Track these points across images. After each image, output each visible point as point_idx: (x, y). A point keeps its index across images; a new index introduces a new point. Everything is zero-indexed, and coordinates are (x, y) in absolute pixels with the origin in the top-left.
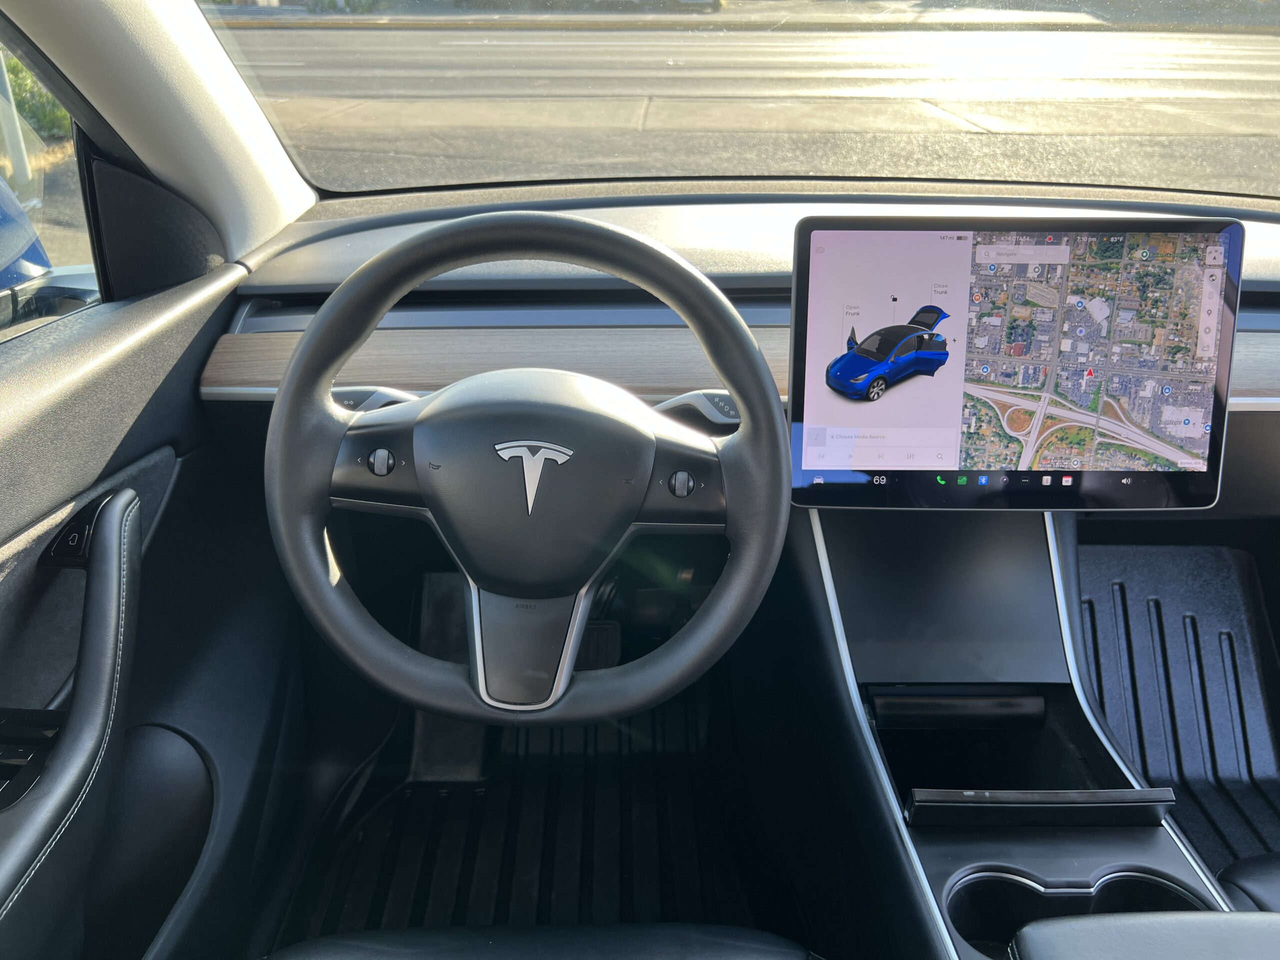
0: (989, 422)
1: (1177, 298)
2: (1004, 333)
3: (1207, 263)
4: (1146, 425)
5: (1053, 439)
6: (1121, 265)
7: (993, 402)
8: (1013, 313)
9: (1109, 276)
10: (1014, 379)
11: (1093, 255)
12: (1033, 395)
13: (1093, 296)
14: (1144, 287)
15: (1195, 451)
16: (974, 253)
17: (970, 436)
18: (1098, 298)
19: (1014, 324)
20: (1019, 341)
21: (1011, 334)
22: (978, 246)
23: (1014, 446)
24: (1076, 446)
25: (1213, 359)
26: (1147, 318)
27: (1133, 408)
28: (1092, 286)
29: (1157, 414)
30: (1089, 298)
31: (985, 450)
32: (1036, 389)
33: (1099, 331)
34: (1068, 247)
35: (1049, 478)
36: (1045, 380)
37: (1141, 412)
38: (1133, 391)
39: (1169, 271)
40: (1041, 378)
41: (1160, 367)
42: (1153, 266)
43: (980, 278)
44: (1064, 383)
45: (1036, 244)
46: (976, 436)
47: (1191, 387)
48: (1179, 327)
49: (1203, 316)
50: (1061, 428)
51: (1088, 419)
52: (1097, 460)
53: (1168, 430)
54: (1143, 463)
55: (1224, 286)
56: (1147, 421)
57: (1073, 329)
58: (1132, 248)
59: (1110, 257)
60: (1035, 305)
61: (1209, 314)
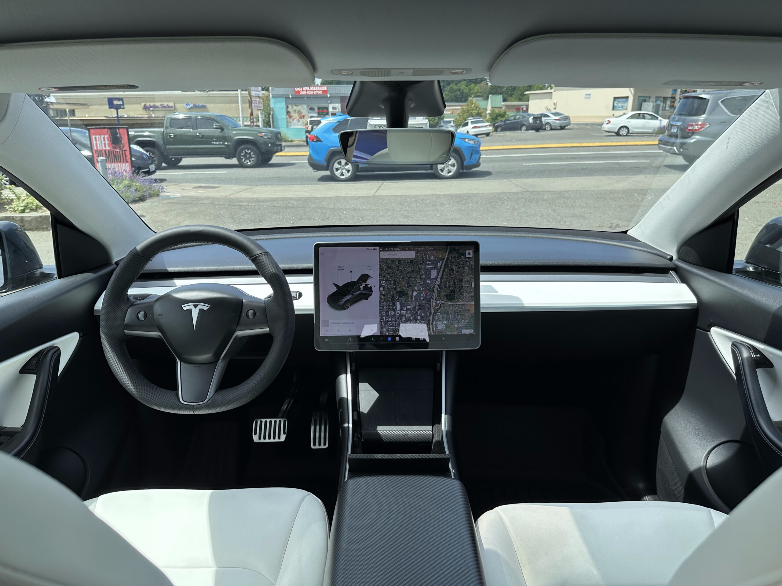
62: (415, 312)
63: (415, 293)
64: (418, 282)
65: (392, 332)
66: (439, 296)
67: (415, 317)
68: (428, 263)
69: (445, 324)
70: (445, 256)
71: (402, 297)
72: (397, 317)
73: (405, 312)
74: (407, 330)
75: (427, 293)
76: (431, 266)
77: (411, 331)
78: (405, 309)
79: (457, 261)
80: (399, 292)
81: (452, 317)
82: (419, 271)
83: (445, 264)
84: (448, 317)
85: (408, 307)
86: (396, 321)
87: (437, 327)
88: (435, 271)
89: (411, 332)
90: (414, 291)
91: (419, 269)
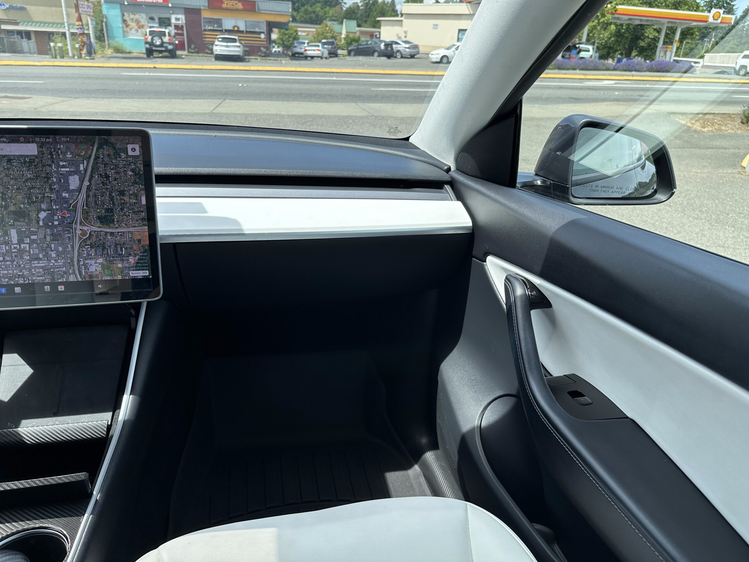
62: (45, 245)
63: (43, 215)
64: (46, 195)
65: (6, 280)
66: (86, 219)
67: (47, 253)
68: (61, 163)
69: (100, 264)
70: (92, 152)
71: (19, 221)
72: (14, 255)
73: (27, 246)
74: (34, 274)
75: (64, 214)
76: (68, 169)
77: (41, 276)
78: (28, 240)
79: (114, 161)
80: (14, 213)
81: (111, 251)
82: (48, 177)
83: (92, 166)
84: (105, 252)
85: (33, 237)
86: (12, 261)
87: (86, 268)
88: (77, 177)
89: (41, 278)
90: (40, 210)
91: (47, 173)
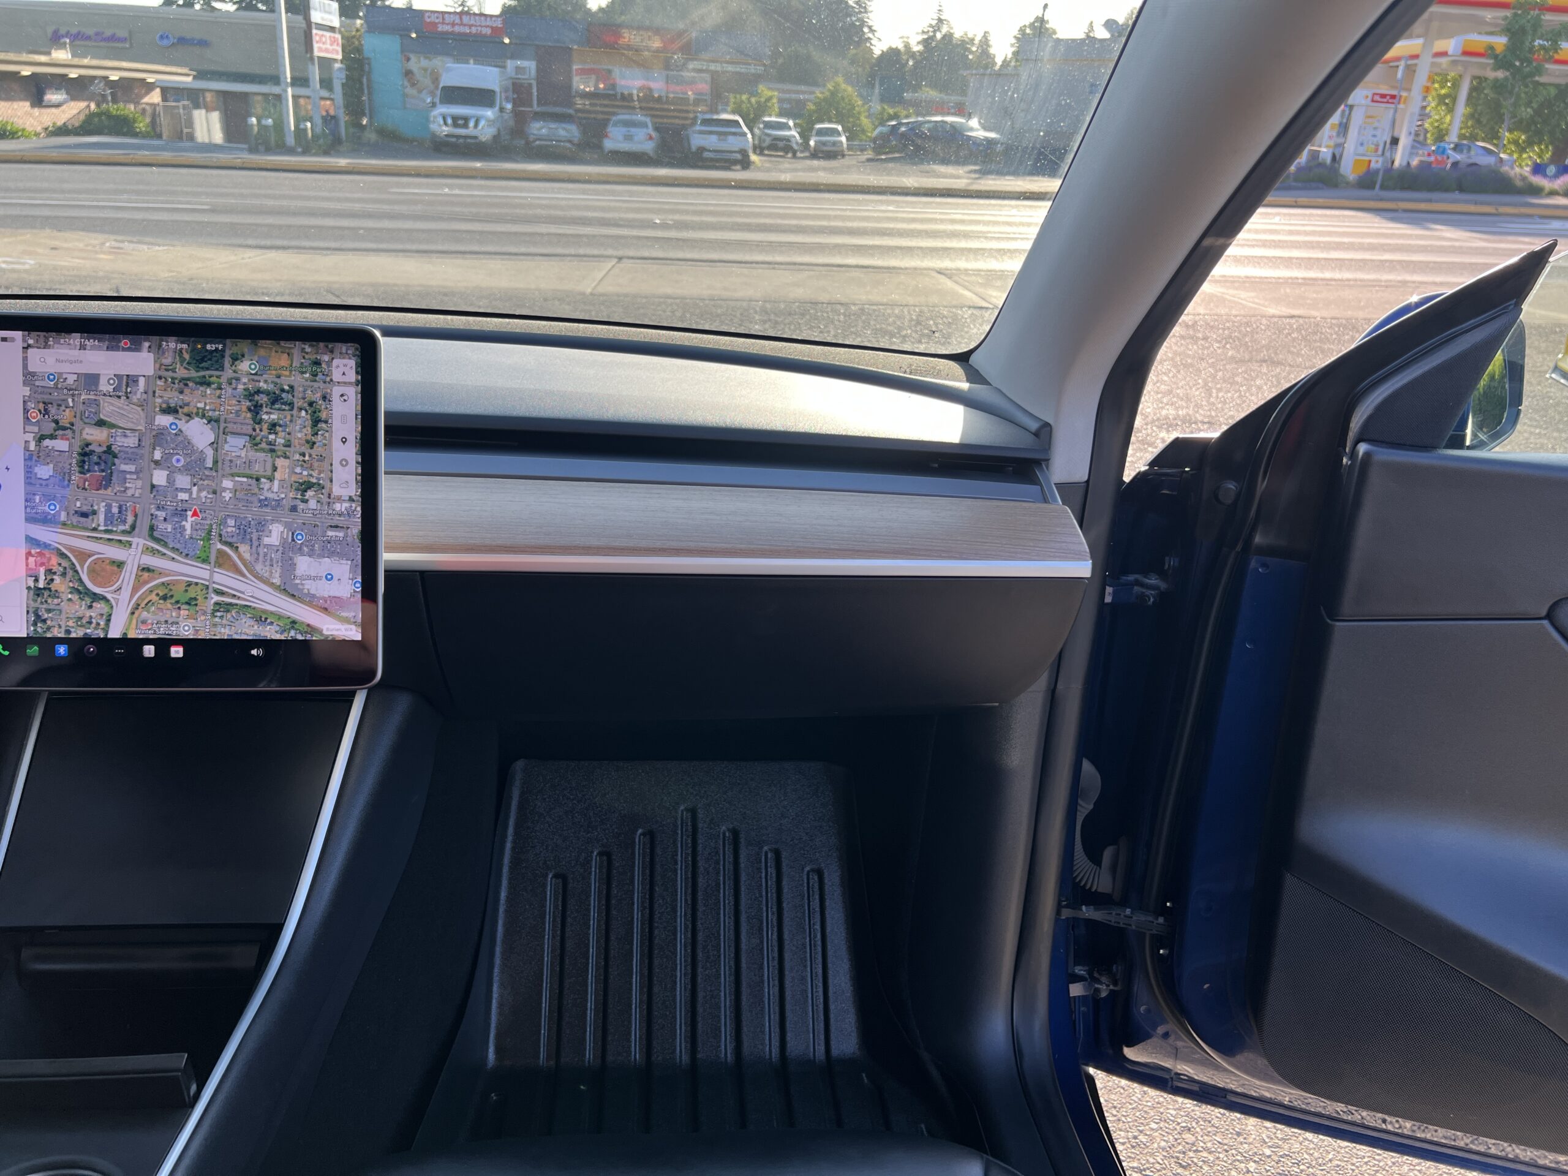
0: (64, 574)
1: (299, 422)
2: (74, 461)
3: (334, 380)
4: (277, 581)
5: (153, 597)
6: (224, 380)
7: (66, 548)
8: (85, 436)
9: (208, 392)
10: (93, 520)
11: (185, 365)
12: (120, 541)
13: (189, 415)
14: (256, 406)
15: (344, 614)
16: (25, 359)
17: (38, 592)
18: (197, 419)
19: (87, 449)
20: (96, 471)
21: (84, 462)
22: (30, 350)
23: (99, 606)
24: (186, 607)
25: (354, 498)
26: (263, 445)
27: (257, 559)
28: (188, 404)
29: (289, 567)
30: (185, 418)
31: (60, 611)
32: (124, 532)
33: (202, 460)
34: (151, 355)
35: (152, 648)
36: (135, 521)
37: (268, 563)
38: (255, 536)
39: (286, 388)
40: (130, 519)
41: (287, 507)
42: (266, 381)
43: (35, 389)
44: (162, 526)
45: (108, 349)
46: (46, 593)
47: (330, 533)
48: (307, 458)
49: (336, 443)
50: (163, 584)
51: (200, 572)
52: (215, 625)
53: (306, 587)
54: (278, 628)
55: (359, 408)
56: (277, 575)
57: (167, 457)
58: (235, 359)
59: (207, 369)
60: (113, 426)
61: (344, 443)
